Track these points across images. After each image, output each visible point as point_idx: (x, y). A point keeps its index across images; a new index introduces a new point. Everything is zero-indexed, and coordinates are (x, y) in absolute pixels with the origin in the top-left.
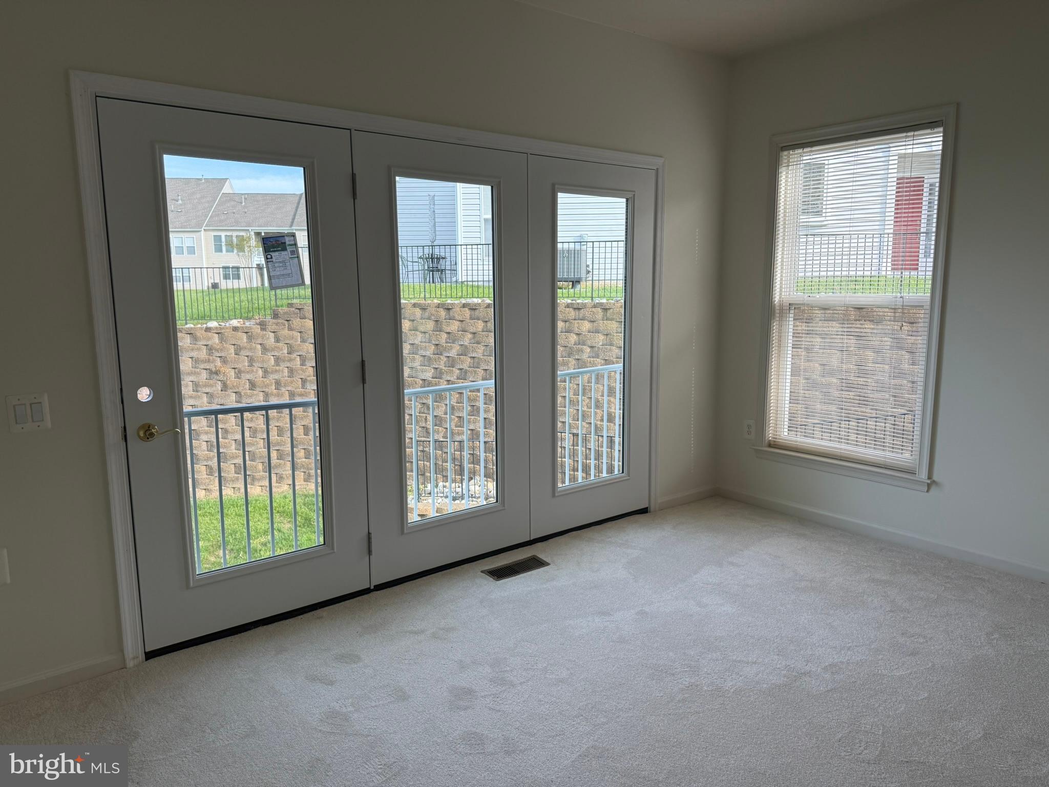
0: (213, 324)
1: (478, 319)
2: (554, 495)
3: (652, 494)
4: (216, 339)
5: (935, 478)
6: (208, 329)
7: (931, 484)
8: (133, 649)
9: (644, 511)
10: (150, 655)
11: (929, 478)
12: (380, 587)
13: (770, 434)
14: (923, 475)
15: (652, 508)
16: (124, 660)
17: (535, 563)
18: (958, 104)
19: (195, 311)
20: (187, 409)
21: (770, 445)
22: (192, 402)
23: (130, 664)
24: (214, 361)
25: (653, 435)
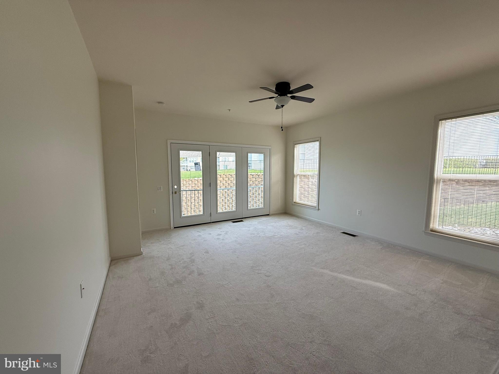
0: (196, 179)
1: (254, 178)
2: (247, 210)
3: (270, 212)
4: (197, 182)
5: (319, 208)
6: (195, 180)
7: (318, 209)
8: (172, 226)
9: (268, 215)
10: (175, 228)
11: (318, 208)
12: (212, 222)
13: (294, 201)
14: (317, 208)
15: (270, 214)
16: (171, 228)
17: (242, 221)
18: (321, 138)
19: (193, 176)
20: (182, 190)
21: (294, 203)
22: (183, 188)
23: (172, 228)
24: (196, 187)
25: (270, 200)
